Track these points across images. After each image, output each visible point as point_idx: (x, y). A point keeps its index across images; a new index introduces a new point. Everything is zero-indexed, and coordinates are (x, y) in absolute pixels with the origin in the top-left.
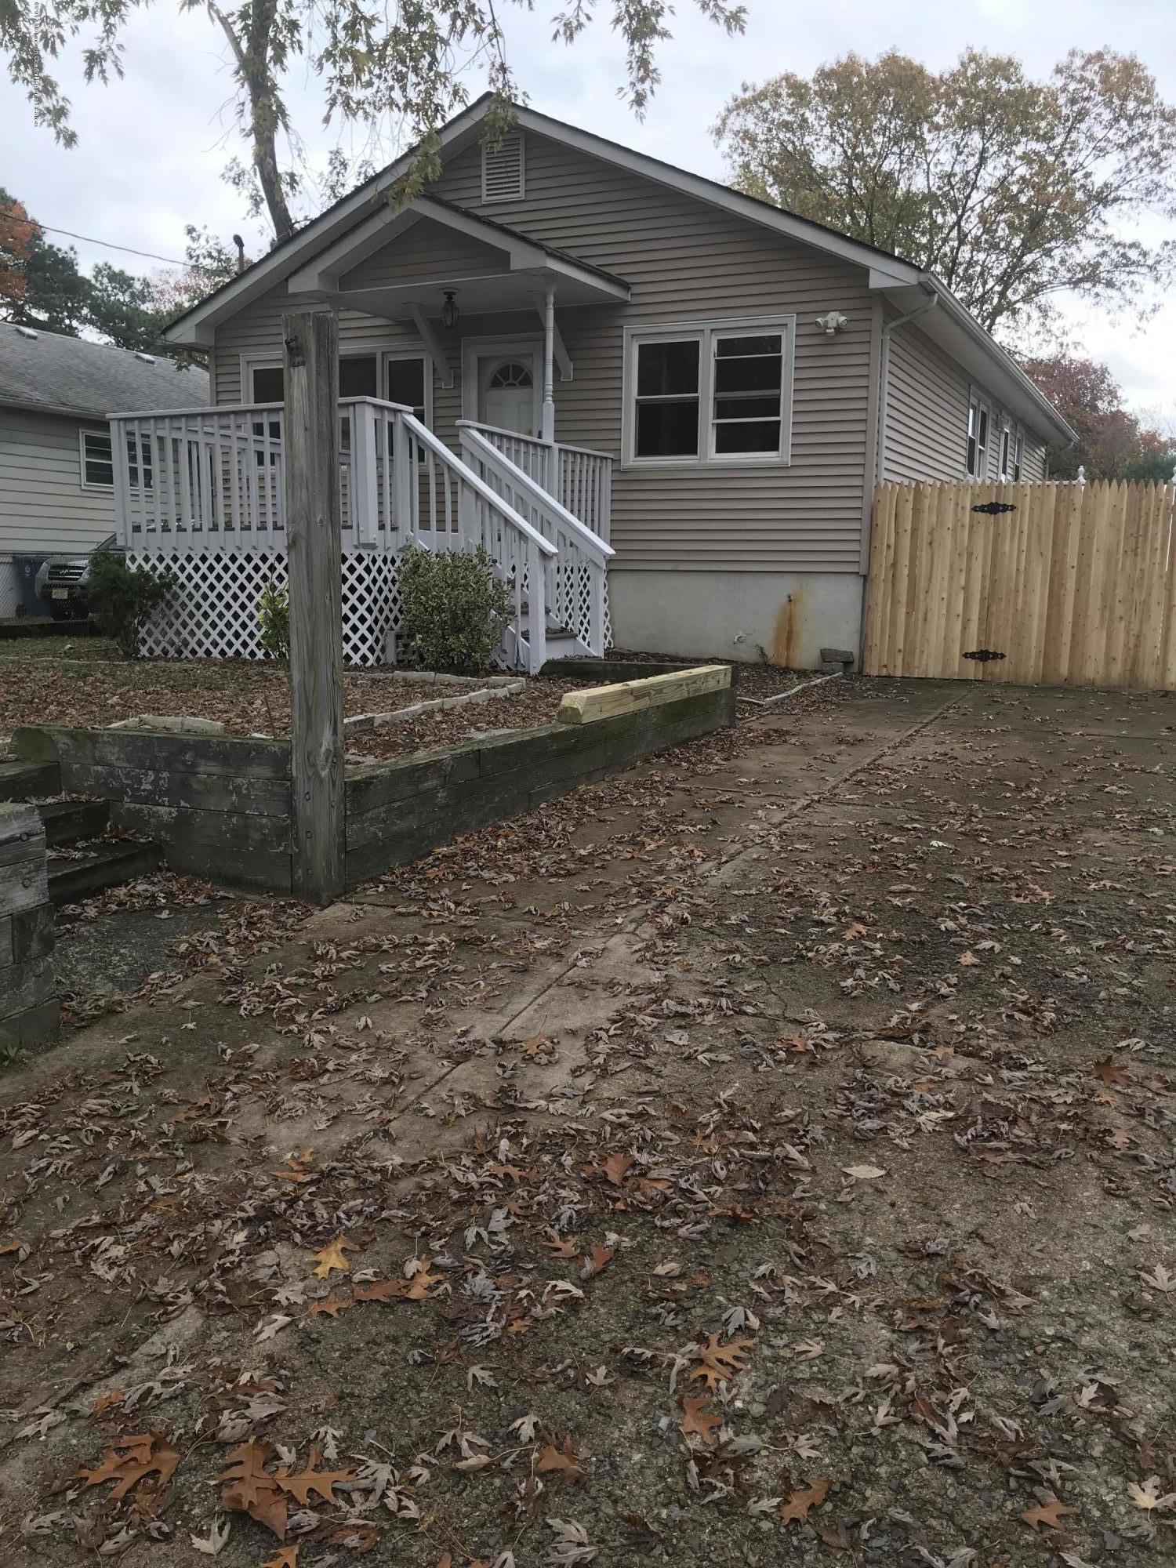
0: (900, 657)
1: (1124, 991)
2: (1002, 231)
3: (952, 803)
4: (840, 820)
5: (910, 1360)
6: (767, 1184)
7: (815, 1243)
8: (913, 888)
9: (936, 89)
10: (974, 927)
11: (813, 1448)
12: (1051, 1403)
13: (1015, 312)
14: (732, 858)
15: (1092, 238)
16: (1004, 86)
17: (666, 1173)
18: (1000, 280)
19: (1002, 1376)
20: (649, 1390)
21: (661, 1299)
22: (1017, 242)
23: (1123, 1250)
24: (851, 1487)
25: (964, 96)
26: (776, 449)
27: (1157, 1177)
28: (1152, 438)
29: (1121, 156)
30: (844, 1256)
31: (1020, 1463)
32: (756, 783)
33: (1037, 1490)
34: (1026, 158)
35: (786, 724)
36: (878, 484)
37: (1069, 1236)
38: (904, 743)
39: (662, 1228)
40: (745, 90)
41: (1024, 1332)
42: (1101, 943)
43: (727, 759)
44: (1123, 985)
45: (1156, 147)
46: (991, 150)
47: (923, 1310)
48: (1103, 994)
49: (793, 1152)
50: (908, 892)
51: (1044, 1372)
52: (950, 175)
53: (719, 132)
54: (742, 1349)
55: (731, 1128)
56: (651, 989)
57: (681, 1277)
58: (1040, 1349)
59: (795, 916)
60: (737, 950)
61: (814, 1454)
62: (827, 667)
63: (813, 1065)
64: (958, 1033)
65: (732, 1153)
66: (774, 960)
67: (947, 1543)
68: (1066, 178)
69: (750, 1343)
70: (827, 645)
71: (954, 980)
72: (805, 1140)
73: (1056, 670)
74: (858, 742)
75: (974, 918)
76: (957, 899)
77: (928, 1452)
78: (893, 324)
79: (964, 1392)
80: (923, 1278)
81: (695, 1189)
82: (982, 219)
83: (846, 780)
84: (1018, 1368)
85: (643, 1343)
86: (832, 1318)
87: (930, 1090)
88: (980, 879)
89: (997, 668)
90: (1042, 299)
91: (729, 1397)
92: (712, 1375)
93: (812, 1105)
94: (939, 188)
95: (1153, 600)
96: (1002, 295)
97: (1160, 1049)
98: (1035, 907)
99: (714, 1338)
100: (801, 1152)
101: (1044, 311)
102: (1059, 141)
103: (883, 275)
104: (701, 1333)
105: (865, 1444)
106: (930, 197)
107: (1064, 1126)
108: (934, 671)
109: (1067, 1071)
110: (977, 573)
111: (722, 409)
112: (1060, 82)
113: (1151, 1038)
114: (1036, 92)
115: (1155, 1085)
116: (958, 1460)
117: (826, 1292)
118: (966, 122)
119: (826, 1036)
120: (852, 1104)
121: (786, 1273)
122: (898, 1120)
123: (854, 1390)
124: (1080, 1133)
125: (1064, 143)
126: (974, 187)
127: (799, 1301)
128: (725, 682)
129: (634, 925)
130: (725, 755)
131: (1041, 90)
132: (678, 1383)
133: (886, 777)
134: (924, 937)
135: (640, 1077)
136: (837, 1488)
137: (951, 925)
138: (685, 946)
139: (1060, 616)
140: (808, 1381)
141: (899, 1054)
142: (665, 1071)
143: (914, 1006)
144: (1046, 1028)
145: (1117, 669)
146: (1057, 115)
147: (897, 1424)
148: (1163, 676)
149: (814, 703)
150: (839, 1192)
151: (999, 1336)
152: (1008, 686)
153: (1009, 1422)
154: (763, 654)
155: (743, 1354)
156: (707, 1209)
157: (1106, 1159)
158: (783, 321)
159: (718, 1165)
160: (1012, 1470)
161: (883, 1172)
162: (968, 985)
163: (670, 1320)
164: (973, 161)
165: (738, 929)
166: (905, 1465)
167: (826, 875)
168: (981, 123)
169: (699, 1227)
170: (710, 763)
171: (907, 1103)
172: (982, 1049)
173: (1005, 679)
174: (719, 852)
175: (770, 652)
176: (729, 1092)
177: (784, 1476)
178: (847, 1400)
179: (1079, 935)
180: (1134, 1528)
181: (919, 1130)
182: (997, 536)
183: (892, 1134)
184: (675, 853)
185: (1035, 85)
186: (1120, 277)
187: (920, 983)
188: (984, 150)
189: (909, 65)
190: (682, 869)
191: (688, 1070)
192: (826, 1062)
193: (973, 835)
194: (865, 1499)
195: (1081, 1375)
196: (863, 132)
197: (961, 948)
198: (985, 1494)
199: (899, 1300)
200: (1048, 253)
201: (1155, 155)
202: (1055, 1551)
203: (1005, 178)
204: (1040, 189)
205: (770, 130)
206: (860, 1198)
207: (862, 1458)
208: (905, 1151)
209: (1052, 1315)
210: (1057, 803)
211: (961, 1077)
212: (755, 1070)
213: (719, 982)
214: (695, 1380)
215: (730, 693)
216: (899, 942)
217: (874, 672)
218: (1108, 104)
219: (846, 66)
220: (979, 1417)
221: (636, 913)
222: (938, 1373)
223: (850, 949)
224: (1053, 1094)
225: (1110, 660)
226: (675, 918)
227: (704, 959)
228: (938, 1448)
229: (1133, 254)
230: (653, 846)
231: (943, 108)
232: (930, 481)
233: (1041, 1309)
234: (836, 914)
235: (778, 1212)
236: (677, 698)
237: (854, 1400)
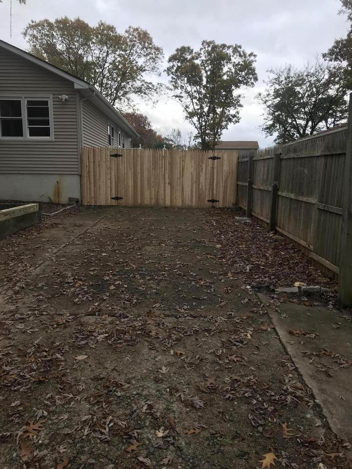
0: (93, 199)
1: (155, 290)
2: (115, 75)
3: (108, 242)
4: (75, 250)
5: (95, 412)
6: (50, 368)
7: (66, 383)
8: (97, 268)
9: (92, 31)
10: (114, 278)
11: (64, 449)
12: (135, 413)
13: (120, 99)
14: (40, 265)
15: (139, 80)
16: (112, 34)
17: (16, 371)
18: (115, 89)
19: (121, 409)
20: (9, 445)
21: (13, 414)
22: (119, 79)
23: (154, 364)
24: (77, 457)
25: (101, 35)
26: (49, 136)
27: (163, 342)
28: (160, 137)
29: (145, 58)
30: (75, 385)
31: (126, 434)
32: (48, 240)
33: (131, 441)
34: (119, 55)
35: (58, 221)
36: (82, 147)
37: (140, 364)
38: (95, 225)
39: (14, 390)
40: (33, 22)
41: (128, 395)
42: (149, 278)
43: (39, 234)
44: (154, 289)
45: (154, 57)
46: (110, 52)
47: (99, 396)
48: (149, 292)
49: (59, 356)
50: (95, 270)
51: (133, 405)
52: (99, 58)
53: (25, 34)
54: (41, 423)
55: (38, 352)
56: (11, 312)
57: (21, 404)
58: (132, 399)
59: (60, 281)
60: (41, 295)
61: (65, 450)
62: (71, 203)
63: (65, 327)
64: (109, 310)
65: (39, 360)
66: (53, 296)
67: (105, 465)
68: (131, 62)
69: (44, 421)
70: (71, 196)
71: (108, 295)
72: (62, 351)
73: (137, 202)
74: (80, 226)
75: (114, 275)
76: (109, 270)
77: (100, 439)
78: (83, 100)
79: (111, 417)
80: (99, 386)
81: (26, 375)
82: (109, 71)
83: (77, 238)
84: (126, 406)
85: (7, 430)
86: (71, 406)
87: (101, 329)
88: (116, 263)
89: (121, 202)
90: (128, 96)
91: (37, 440)
92: (31, 435)
93: (65, 340)
94: (96, 61)
95: (161, 182)
96: (116, 94)
97: (164, 306)
98: (131, 270)
99: (32, 423)
100: (61, 355)
101: (128, 99)
102: (128, 52)
103: (78, 85)
104: (27, 422)
105: (81, 442)
106: (93, 63)
107: (139, 332)
108: (103, 203)
109: (139, 316)
110: (113, 174)
111: (31, 122)
112: (127, 35)
113: (161, 303)
114: (121, 37)
115: (162, 316)
116: (109, 439)
117: (69, 398)
118: (102, 43)
119: (69, 318)
120: (78, 337)
121: (56, 395)
122: (92, 339)
123: (78, 426)
124: (143, 333)
125: (130, 53)
126: (106, 62)
127: (60, 403)
128: (37, 209)
129: (5, 291)
130: (38, 232)
131: (122, 37)
132: (19, 441)
133: (89, 235)
134: (99, 283)
135: (7, 342)
136: (72, 459)
137: (107, 278)
138: (23, 295)
139: (137, 187)
140: (63, 428)
141: (92, 319)
142: (16, 338)
143: (96, 304)
144: (134, 305)
145: (153, 201)
146: (127, 45)
147: (90, 433)
148: (165, 203)
149: (67, 214)
150: (73, 365)
151: (121, 398)
152: (124, 207)
153: (123, 423)
154: (50, 200)
155: (41, 425)
156: (30, 380)
157: (150, 340)
158: (48, 96)
159: (34, 365)
160: (124, 437)
161: (87, 356)
162: (112, 295)
163: (16, 421)
164: (105, 54)
165: (42, 288)
166: (93, 445)
167: (70, 268)
168: (106, 44)
169: (27, 387)
170: (33, 235)
171: (94, 334)
172: (116, 314)
173: (123, 205)
174: (35, 264)
175: (52, 199)
176: (38, 341)
177: (55, 460)
178: (76, 430)
179: (143, 276)
180: (157, 444)
181: (97, 341)
182: (118, 163)
183: (90, 344)
184: (20, 266)
185: (120, 35)
186: (147, 92)
187: (98, 297)
188: (108, 52)
189: (83, 23)
190: (23, 271)
191: (24, 336)
192: (69, 326)
193: (114, 251)
194: (81, 459)
195: (143, 403)
196: (72, 41)
197: (110, 285)
198: (117, 447)
199: (92, 395)
200: (128, 83)
201: (154, 59)
202: (136, 458)
203: (114, 60)
204: (124, 65)
205: (42, 36)
206: (80, 366)
207: (80, 447)
208: (93, 348)
209: (135, 388)
210: (137, 240)
211: (110, 323)
212: (47, 332)
213: (35, 306)
214: (25, 438)
215: (39, 212)
216: (92, 285)
217: (86, 204)
218: (140, 43)
219: (64, 20)
220: (115, 424)
221: (6, 287)
222: (103, 414)
223: (78, 289)
224: (136, 323)
225: (151, 199)
226: (20, 287)
227: (30, 299)
228: (103, 437)
229: (150, 86)
230: (12, 264)
231: (95, 38)
232: (97, 147)
233: (132, 387)
234: (73, 279)
235: (54, 376)
236: (20, 215)
237: (78, 430)
